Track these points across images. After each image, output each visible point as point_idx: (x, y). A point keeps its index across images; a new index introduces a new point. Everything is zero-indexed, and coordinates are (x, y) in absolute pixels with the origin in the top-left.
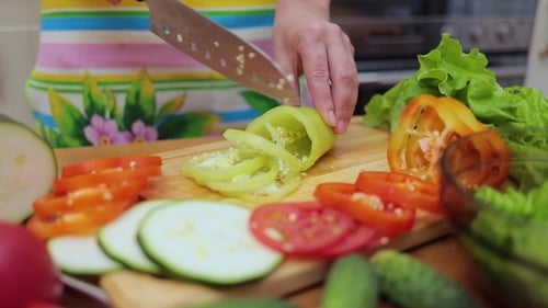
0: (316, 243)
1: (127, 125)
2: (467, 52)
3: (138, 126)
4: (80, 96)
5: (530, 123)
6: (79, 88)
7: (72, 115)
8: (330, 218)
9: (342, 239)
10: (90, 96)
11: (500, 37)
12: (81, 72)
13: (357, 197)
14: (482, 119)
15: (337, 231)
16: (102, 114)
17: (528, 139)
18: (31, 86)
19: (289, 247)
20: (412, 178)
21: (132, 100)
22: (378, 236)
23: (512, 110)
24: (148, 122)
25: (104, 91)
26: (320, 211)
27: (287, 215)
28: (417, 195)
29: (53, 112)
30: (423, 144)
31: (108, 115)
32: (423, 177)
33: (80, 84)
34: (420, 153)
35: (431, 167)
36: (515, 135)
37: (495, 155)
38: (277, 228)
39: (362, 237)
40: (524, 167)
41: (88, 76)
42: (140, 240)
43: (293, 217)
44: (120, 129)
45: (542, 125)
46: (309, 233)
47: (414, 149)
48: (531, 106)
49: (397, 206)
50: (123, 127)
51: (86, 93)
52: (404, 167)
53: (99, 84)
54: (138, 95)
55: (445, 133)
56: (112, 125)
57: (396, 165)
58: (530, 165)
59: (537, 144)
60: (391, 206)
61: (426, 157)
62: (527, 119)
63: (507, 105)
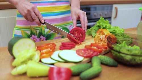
0: (89, 55)
1: (39, 37)
2: (105, 20)
3: (42, 37)
4: (29, 31)
5: (118, 33)
6: (29, 29)
7: (27, 35)
8: (89, 51)
9: (92, 54)
10: (31, 31)
11: (106, 15)
12: (29, 26)
13: (92, 47)
14: (111, 32)
15: (92, 53)
16: (34, 35)
17: (118, 35)
18: (15, 29)
19: (85, 56)
20: (100, 44)
21: (40, 31)
22: (98, 53)
23: (114, 31)
24: (44, 36)
25: (34, 30)
26: (87, 50)
27: (82, 51)
28: (102, 46)
29: (22, 35)
30: (101, 37)
31: (35, 35)
32: (102, 43)
33: (29, 28)
34: (100, 39)
35: (103, 41)
36: (116, 35)
37: (114, 38)
38: (81, 53)
39: (95, 53)
40: (118, 40)
41: (31, 27)
42: (59, 57)
43: (83, 51)
44: (38, 38)
45: (120, 33)
46: (87, 53)
47: (99, 38)
48: (118, 30)
49: (99, 48)
50: (38, 37)
51: (30, 30)
52: (97, 42)
53: (33, 28)
54: (41, 30)
55: (105, 35)
56: (36, 37)
57: (96, 42)
58: (119, 40)
59: (120, 36)
60: (98, 48)
61: (102, 40)
62: (117, 32)
63: (114, 30)
